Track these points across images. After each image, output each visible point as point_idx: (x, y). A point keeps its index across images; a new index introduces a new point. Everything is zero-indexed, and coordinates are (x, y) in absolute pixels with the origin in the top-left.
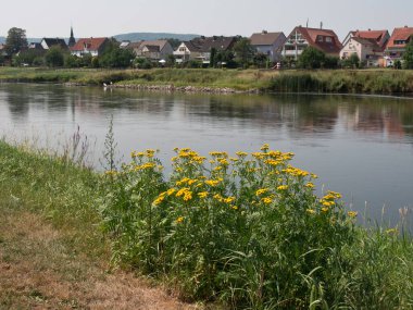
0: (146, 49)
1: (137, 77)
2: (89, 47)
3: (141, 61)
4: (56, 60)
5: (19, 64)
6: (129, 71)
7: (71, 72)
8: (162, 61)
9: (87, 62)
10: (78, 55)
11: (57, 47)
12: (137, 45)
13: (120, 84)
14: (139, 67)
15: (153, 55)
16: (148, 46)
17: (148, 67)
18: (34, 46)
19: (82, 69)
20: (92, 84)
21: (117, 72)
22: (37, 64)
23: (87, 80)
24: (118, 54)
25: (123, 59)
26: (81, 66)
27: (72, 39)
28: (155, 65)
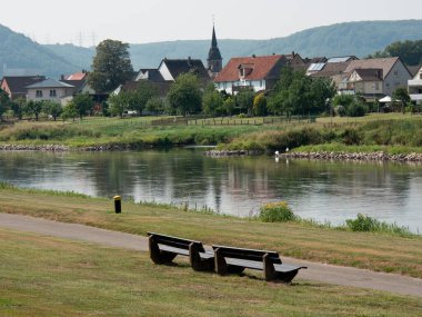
0: (356, 77)
1: (331, 137)
2: (249, 73)
3: (345, 102)
4: (190, 104)
6: (321, 123)
7: (216, 125)
8: (387, 99)
9: (243, 106)
10: (229, 90)
11: (188, 77)
12: (340, 69)
13: (301, 150)
14: (342, 114)
15: (370, 88)
16: (360, 71)
17: (359, 112)
18: (146, 76)
19: (237, 119)
20: (256, 151)
21: (298, 125)
22: (154, 111)
23: (247, 143)
24: (303, 90)
25: (312, 98)
26: (235, 112)
27: (215, 54)
28: (372, 108)
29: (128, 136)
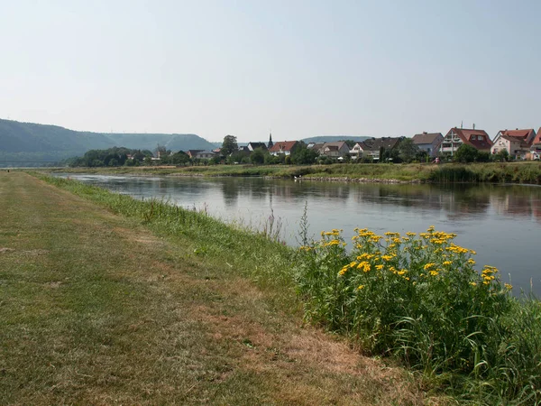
0: (327, 149)
1: (320, 171)
2: (284, 148)
3: (323, 159)
4: (259, 159)
5: (231, 163)
6: (314, 166)
7: (269, 168)
8: (341, 158)
9: (281, 160)
10: (275, 155)
11: (260, 149)
12: (321, 146)
13: (307, 177)
14: (322, 163)
15: (333, 154)
16: (330, 147)
17: (330, 163)
18: (242, 149)
19: (278, 166)
20: (285, 177)
21: (305, 167)
22: (244, 162)
23: (282, 174)
24: (306, 154)
25: (310, 157)
26: (277, 163)
27: (271, 143)
28: (335, 162)
29: (231, 171)
